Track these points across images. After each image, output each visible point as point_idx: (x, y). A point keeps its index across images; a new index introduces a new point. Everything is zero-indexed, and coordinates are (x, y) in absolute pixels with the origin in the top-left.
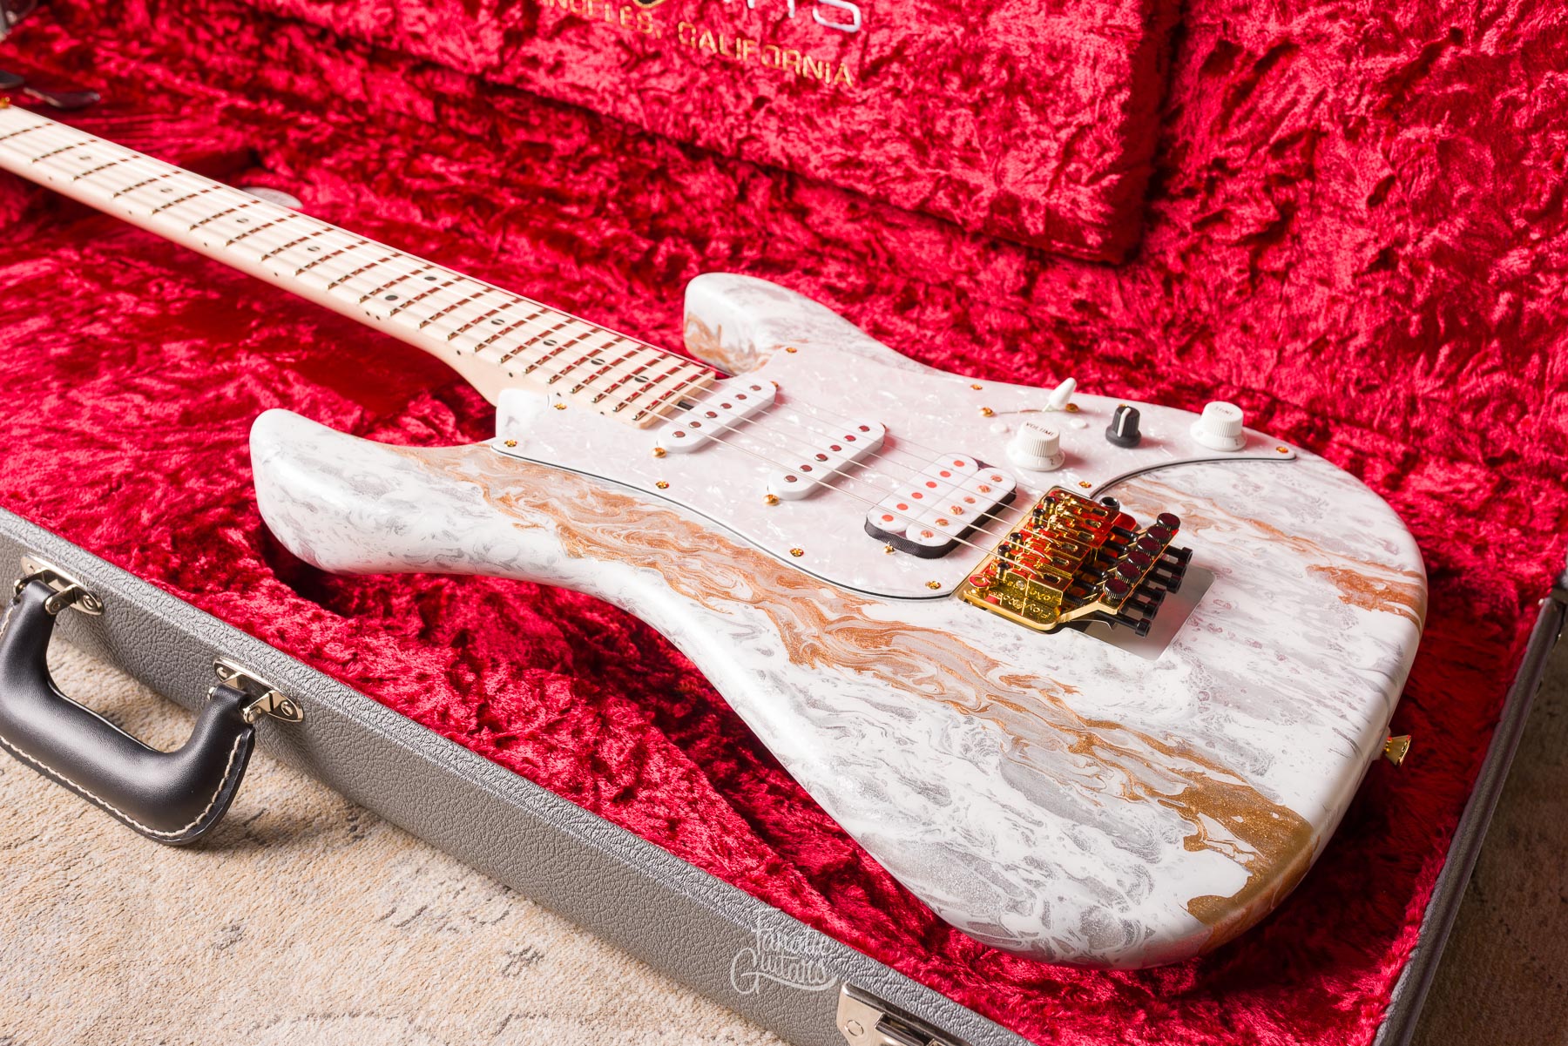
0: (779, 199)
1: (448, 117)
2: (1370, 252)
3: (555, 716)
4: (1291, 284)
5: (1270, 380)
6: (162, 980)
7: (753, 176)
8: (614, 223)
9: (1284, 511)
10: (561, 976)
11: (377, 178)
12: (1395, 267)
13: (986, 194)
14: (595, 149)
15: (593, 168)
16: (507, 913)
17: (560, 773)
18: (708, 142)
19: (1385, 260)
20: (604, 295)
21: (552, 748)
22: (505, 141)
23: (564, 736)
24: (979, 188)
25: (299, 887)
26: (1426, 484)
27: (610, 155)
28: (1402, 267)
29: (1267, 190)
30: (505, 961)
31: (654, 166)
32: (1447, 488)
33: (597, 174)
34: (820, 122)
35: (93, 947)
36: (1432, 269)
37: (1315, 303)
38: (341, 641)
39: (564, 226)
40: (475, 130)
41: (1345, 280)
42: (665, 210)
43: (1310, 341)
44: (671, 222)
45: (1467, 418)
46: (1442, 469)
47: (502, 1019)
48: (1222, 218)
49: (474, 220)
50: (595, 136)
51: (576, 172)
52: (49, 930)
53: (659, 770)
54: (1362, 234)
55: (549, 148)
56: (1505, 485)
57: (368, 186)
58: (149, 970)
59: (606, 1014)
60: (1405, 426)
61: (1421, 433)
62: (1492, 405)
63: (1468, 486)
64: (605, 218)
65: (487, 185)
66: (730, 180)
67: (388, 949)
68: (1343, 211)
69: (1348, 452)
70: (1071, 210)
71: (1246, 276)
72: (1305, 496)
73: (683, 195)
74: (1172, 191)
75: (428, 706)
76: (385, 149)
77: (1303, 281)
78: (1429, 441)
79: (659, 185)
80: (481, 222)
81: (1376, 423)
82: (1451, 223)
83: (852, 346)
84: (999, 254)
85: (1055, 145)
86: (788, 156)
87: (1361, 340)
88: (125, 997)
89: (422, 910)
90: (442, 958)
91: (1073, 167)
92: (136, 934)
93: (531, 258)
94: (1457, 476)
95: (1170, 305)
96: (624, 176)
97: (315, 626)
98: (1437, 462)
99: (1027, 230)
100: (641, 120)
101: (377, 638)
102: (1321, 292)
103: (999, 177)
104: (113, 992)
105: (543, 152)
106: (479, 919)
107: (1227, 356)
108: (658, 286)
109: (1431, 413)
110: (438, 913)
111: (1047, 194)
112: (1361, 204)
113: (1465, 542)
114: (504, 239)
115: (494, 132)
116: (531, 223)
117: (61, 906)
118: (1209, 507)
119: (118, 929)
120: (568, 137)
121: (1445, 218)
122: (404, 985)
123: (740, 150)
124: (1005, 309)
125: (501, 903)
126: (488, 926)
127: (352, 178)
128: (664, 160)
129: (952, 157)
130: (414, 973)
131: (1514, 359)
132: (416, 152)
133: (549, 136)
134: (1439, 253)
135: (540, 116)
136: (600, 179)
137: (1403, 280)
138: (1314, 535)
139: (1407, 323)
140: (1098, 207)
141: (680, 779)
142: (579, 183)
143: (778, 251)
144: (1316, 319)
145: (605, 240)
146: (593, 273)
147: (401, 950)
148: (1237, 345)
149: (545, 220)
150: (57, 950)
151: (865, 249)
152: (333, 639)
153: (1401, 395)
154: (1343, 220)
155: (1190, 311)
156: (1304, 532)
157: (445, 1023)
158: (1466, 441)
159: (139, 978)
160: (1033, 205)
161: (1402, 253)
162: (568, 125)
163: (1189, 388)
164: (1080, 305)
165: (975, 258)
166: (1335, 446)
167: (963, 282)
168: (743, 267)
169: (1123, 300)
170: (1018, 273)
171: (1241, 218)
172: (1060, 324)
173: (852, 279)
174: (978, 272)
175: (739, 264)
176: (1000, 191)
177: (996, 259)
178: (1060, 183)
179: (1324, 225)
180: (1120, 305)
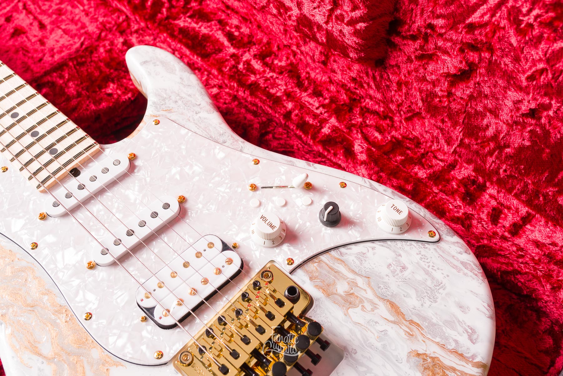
2: (524, 108)
9: (413, 293)
12: (540, 118)
13: (294, 13)
19: (532, 113)
20: (124, 21)
24: (290, 9)
28: (543, 120)
29: (461, 51)
32: (548, 241)
41: (505, 115)
46: (548, 228)
48: (432, 57)
54: (520, 95)
69: (493, 203)
70: (339, 36)
72: (433, 278)
77: (480, 108)
83: (196, 117)
87: (510, 150)
91: (339, 12)
98: (546, 222)
99: (318, 39)
103: (300, 6)
107: (432, 132)
108: (146, 20)
111: (327, 23)
112: (523, 78)
113: (547, 282)
118: (365, 287)
137: (543, 127)
138: (424, 319)
139: (542, 152)
140: (355, 39)
143: (207, 6)
148: (438, 128)
151: (246, 17)
154: (509, 82)
156: (419, 315)
160: (319, 27)
161: (545, 114)
163: (410, 139)
164: (353, 80)
165: (299, 38)
166: (487, 196)
167: (294, 48)
168: (188, 14)
169: (375, 85)
170: (321, 53)
171: (444, 62)
172: (343, 86)
173: (242, 30)
174: (301, 46)
175: (187, 13)
176: (301, 14)
177: (310, 42)
178: (332, 19)
179: (496, 82)
180: (374, 87)
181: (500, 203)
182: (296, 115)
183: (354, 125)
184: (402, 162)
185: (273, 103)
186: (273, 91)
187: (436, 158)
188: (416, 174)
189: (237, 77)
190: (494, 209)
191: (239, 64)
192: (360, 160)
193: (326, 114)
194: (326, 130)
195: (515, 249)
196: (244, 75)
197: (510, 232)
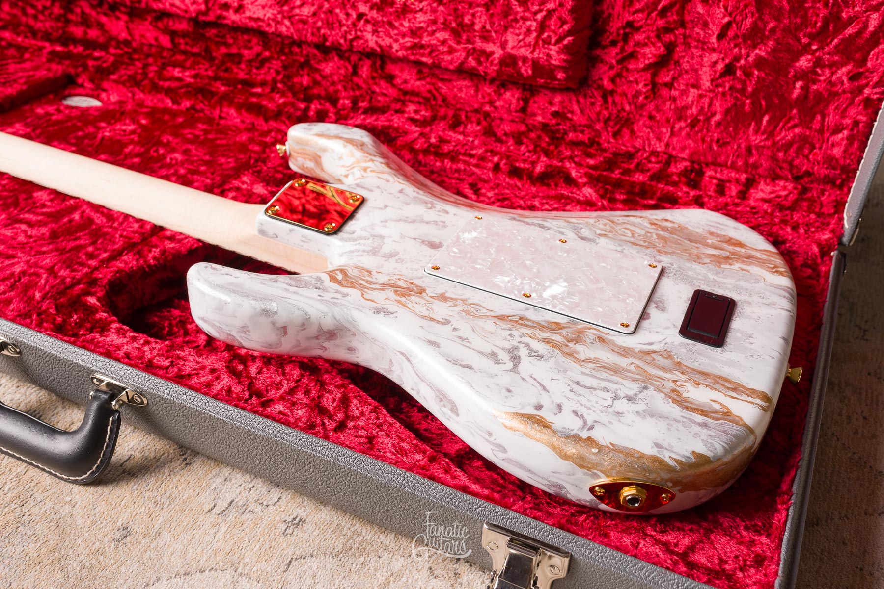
0: (376, 71)
1: (179, 44)
2: (720, 66)
3: (293, 384)
4: (675, 89)
5: (667, 145)
6: (88, 564)
7: (360, 59)
8: (283, 95)
10: (317, 531)
11: (143, 84)
12: (735, 73)
13: (497, 56)
14: (267, 54)
15: (267, 65)
16: (280, 498)
17: (301, 417)
18: (333, 43)
19: (729, 70)
21: (294, 404)
22: (214, 54)
23: (300, 395)
24: (493, 53)
25: (159, 498)
26: (761, 195)
27: (276, 56)
28: (738, 73)
29: (658, 37)
30: (284, 526)
31: (302, 60)
32: (772, 195)
33: (269, 68)
34: (397, 24)
35: (44, 550)
36: (756, 72)
37: (690, 99)
38: (163, 355)
39: (254, 100)
40: (196, 50)
41: (706, 84)
42: (311, 85)
43: (689, 121)
44: (315, 91)
45: (781, 155)
46: (768, 185)
47: (288, 561)
48: (633, 56)
49: (202, 102)
50: (266, 45)
51: (257, 68)
52: (16, 543)
53: (357, 409)
54: (714, 57)
55: (240, 56)
56: (805, 190)
57: (139, 88)
58: (78, 559)
59: (346, 550)
60: (746, 164)
61: (756, 166)
62: (795, 146)
63: (783, 193)
64: (277, 93)
65: (207, 81)
66: (347, 64)
67: (215, 530)
68: (703, 45)
69: (714, 181)
70: (547, 60)
71: (649, 87)
73: (321, 75)
74: (603, 43)
75: (219, 388)
76: (145, 66)
77: (682, 87)
78: (760, 171)
79: (306, 71)
80: (206, 103)
81: (729, 163)
82: (765, 45)
84: (507, 90)
85: (534, 24)
86: (380, 46)
87: (718, 117)
88: (67, 577)
89: (231, 503)
90: (247, 530)
91: (546, 35)
92: (68, 539)
93: (238, 120)
94: (778, 188)
95: (607, 109)
96: (285, 67)
97: (146, 348)
98: (765, 181)
99: (522, 74)
100: (292, 34)
101: (183, 351)
102: (693, 92)
103: (503, 45)
104: (59, 575)
105: (236, 58)
106: (265, 503)
107: (641, 134)
109: (760, 154)
110: (241, 503)
111: (532, 52)
112: (714, 39)
113: (786, 225)
114: (221, 111)
115: (207, 50)
116: (236, 100)
117: (21, 528)
119: (57, 538)
120: (250, 48)
121: (762, 42)
122: (228, 549)
123: (351, 46)
124: (512, 121)
125: (275, 494)
126: (271, 507)
127: (128, 85)
128: (308, 56)
129: (475, 37)
130: (232, 542)
131: (806, 119)
132: (164, 66)
133: (239, 49)
134: (760, 62)
135: (232, 38)
136: (272, 71)
137: (740, 80)
139: (744, 104)
140: (562, 57)
141: (370, 412)
142: (260, 74)
143: (379, 101)
144: (691, 108)
145: (279, 106)
146: (275, 125)
147: (223, 529)
148: (647, 127)
149: (243, 97)
150: (23, 554)
151: (428, 95)
152: (158, 354)
153: (743, 146)
154: (703, 49)
155: (619, 111)
157: (255, 569)
158: (781, 168)
159: (74, 565)
160: (524, 59)
161: (739, 65)
162: (249, 41)
163: (621, 155)
164: (555, 114)
165: (493, 94)
166: (707, 179)
167: (487, 108)
168: (360, 112)
169: (580, 108)
170: (518, 99)
171: (644, 54)
172: (545, 126)
173: (423, 113)
174: (495, 102)
175: (358, 111)
176: (505, 53)
177: (505, 93)
178: (539, 45)
179: (693, 53)
180: (578, 112)
181: (720, 180)
182: (505, 164)
183: (565, 159)
184: (621, 174)
185: (478, 161)
186: (474, 152)
187: (650, 162)
188: (638, 178)
189: (432, 149)
190: (717, 185)
191: (430, 138)
192: (582, 183)
193: (534, 157)
194: (538, 169)
195: (748, 209)
196: (439, 147)
197: (738, 198)
